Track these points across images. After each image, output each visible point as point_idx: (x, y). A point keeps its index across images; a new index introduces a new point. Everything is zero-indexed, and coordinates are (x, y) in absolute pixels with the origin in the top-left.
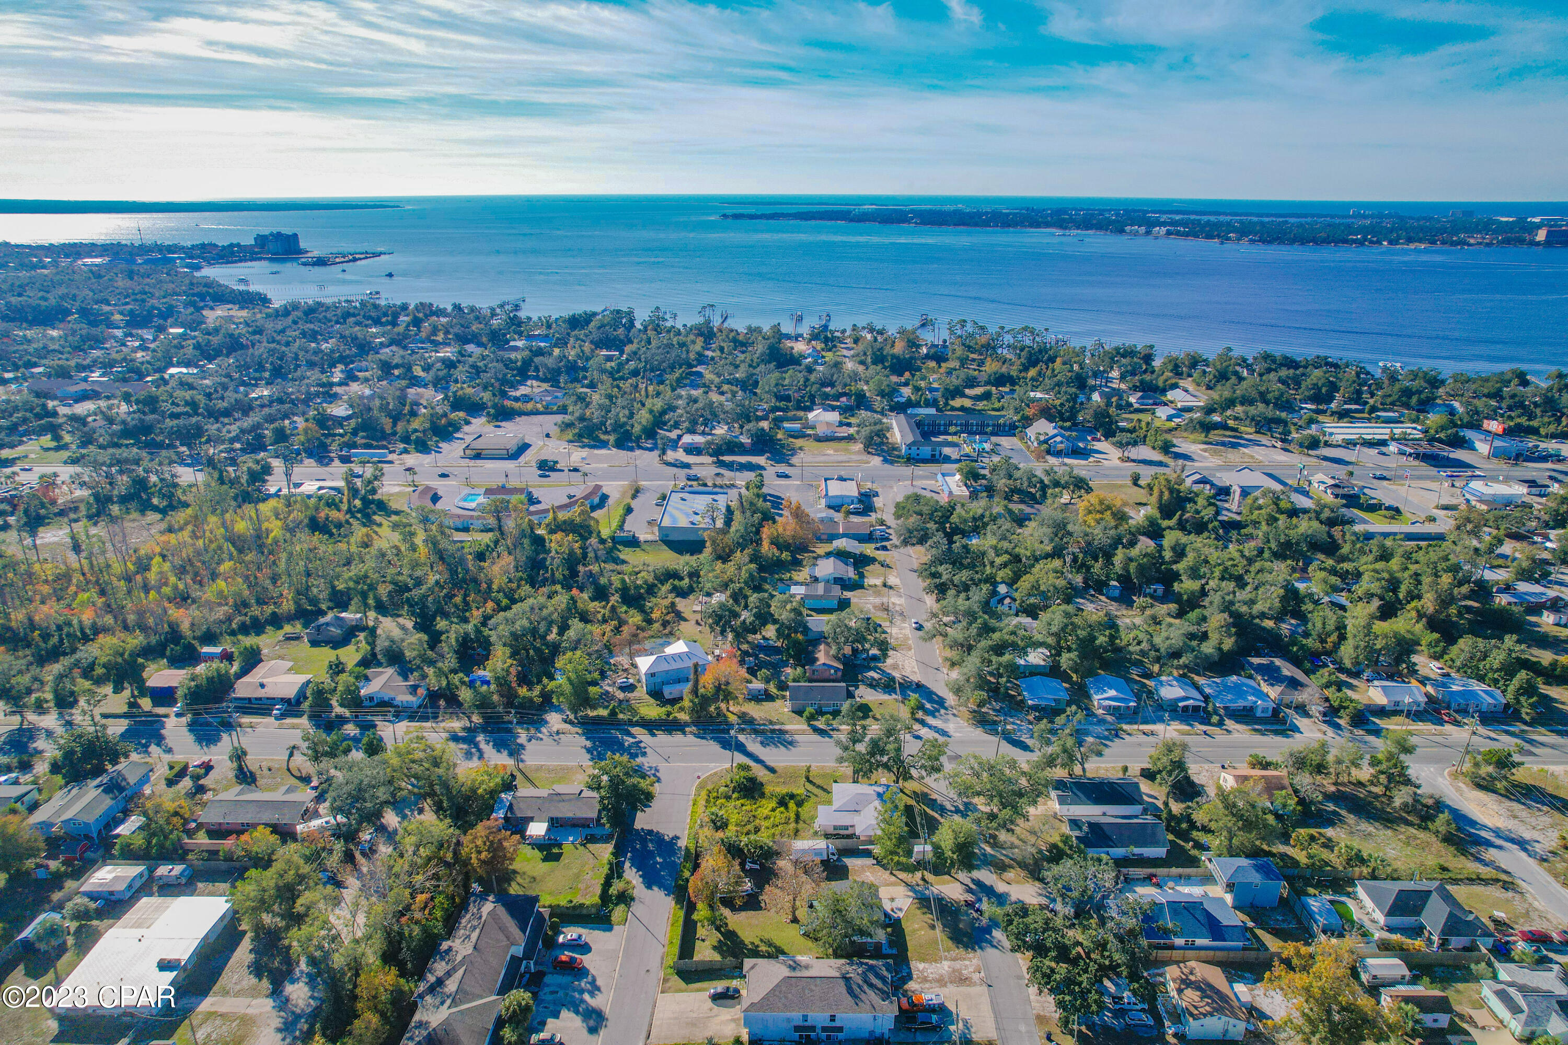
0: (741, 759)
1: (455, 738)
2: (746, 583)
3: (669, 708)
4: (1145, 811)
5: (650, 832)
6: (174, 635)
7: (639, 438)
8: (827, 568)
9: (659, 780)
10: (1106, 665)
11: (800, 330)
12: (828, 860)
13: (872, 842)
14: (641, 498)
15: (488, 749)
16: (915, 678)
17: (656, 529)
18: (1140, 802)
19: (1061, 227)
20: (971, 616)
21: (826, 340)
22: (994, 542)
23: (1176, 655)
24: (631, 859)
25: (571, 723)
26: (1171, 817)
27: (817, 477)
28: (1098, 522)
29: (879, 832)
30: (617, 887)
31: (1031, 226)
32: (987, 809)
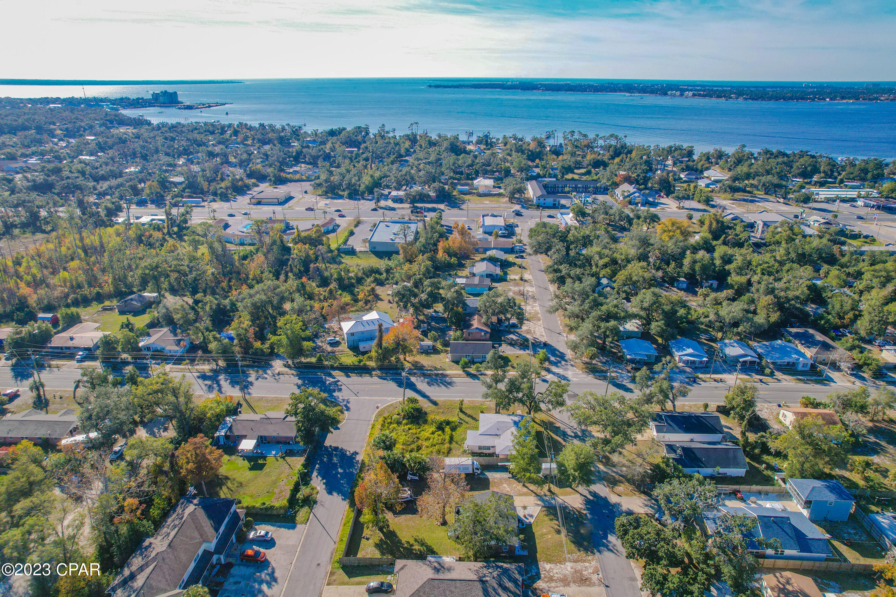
0: (411, 394)
1: (203, 377)
2: (424, 275)
3: (361, 357)
4: (724, 439)
5: (336, 449)
6: (23, 304)
7: (363, 193)
8: (481, 268)
9: (348, 409)
10: (683, 333)
11: (470, 139)
12: (473, 474)
13: (508, 460)
14: (361, 227)
15: (225, 384)
16: (543, 339)
17: (367, 244)
18: (721, 432)
19: (629, 92)
20: (584, 295)
21: (487, 144)
22: (599, 249)
23: (736, 324)
24: (319, 470)
25: (289, 366)
26: (747, 443)
27: (478, 216)
28: (671, 238)
29: (514, 453)
30: (304, 491)
31: (611, 91)
32: (601, 435)
